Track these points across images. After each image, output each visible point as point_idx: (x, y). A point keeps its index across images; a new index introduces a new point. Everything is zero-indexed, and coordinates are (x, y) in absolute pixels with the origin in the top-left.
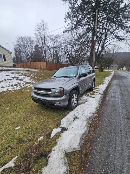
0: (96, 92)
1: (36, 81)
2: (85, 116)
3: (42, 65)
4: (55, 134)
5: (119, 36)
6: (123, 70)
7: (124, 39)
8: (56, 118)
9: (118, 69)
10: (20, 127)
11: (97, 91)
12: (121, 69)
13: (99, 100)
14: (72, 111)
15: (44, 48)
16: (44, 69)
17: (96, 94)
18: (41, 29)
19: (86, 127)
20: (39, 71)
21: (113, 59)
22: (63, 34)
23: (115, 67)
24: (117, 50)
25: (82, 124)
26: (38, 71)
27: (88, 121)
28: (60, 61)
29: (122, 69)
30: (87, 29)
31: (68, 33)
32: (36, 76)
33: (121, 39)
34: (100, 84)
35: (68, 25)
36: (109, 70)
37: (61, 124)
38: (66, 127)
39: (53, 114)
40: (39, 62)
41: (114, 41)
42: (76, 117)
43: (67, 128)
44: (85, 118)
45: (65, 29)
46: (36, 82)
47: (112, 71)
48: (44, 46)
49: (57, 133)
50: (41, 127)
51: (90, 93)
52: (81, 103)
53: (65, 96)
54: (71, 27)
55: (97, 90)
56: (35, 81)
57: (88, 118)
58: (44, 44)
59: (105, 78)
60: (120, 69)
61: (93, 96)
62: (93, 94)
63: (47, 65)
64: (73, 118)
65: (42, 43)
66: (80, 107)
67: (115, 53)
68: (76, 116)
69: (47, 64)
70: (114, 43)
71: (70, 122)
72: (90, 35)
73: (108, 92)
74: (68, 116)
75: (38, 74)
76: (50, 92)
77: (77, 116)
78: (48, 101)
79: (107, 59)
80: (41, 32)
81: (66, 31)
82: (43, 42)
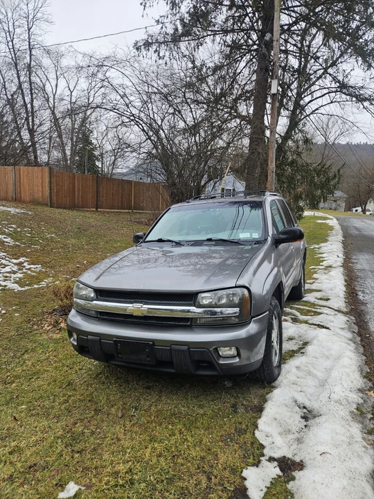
0: (321, 306)
1: (21, 260)
2: (341, 404)
3: (24, 180)
4: (265, 490)
5: (352, 87)
6: (368, 213)
7: (369, 100)
8: (228, 425)
9: (349, 209)
10: (76, 483)
11: (321, 299)
12: (359, 209)
13: (349, 335)
14: (274, 387)
15: (28, 99)
16: (35, 202)
17: (325, 312)
18: (16, 16)
19: (368, 447)
20: (17, 210)
21: (339, 171)
22: (133, 55)
23: (335, 201)
24: (337, 133)
25: (348, 434)
26: (12, 210)
27: (362, 423)
28: (98, 164)
29: (364, 211)
30: (235, 46)
31: (156, 51)
32: (9, 235)
33: (360, 99)
34: (316, 273)
35: (158, 22)
36: (318, 214)
37: (262, 447)
38: (289, 456)
39: (201, 407)
40: (11, 167)
41: (332, 102)
42: (305, 410)
43: (297, 459)
44: (344, 412)
45: (146, 37)
46: (20, 264)
47: (328, 216)
48: (27, 92)
49: (268, 485)
50: (184, 469)
51: (298, 310)
52: (292, 354)
53: (255, 321)
54: (171, 31)
55: (318, 295)
56: (15, 261)
57: (355, 411)
58: (26, 86)
59: (317, 246)
60: (354, 209)
61: (316, 320)
62: (309, 311)
63: (54, 184)
64: (298, 418)
65: (19, 77)
66: (297, 368)
67: (334, 144)
68: (304, 407)
69: (54, 180)
70: (334, 109)
71: (297, 435)
72: (245, 71)
73: (364, 304)
74: (271, 409)
75: (21, 225)
76: (192, 309)
77: (308, 404)
78: (189, 348)
79: (315, 170)
80: (11, 29)
81: (147, 44)
82: (22, 73)
